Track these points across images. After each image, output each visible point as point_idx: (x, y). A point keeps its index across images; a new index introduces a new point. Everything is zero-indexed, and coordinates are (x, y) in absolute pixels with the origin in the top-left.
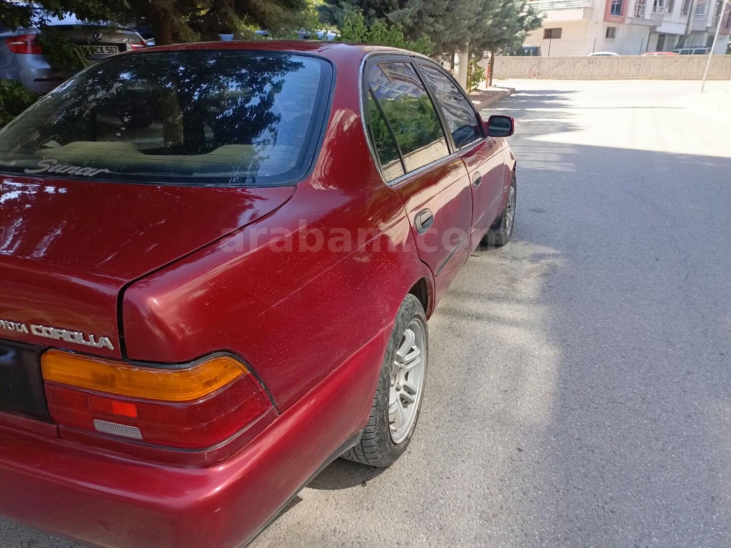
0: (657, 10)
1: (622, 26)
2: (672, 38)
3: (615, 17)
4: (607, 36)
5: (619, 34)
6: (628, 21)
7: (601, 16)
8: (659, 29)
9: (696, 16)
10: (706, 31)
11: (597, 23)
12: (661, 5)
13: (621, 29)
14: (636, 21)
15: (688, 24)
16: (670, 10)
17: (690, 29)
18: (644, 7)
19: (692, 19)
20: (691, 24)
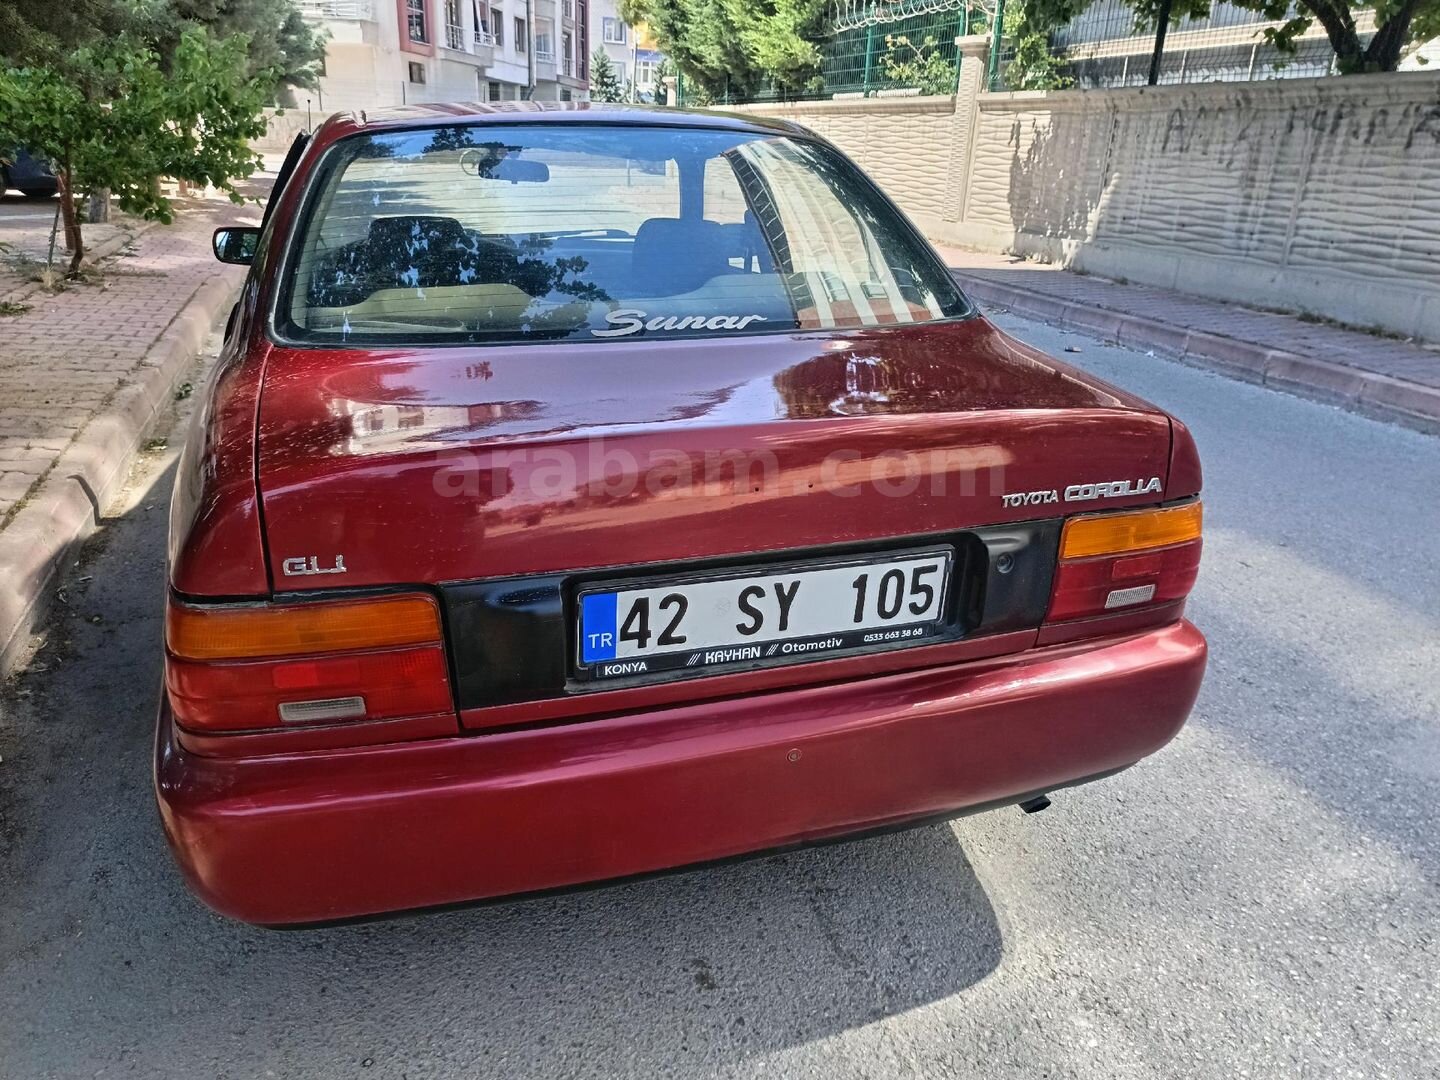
0: (482, 38)
1: (431, 60)
2: (509, 90)
3: (417, 46)
4: (412, 79)
5: (430, 75)
6: (440, 54)
7: (394, 41)
8: (489, 73)
9: (539, 56)
10: (558, 82)
11: (389, 53)
12: (485, 30)
13: (432, 66)
14: (453, 55)
15: (530, 68)
16: (500, 41)
17: (535, 76)
18: (461, 31)
19: (534, 59)
20: (535, 67)
